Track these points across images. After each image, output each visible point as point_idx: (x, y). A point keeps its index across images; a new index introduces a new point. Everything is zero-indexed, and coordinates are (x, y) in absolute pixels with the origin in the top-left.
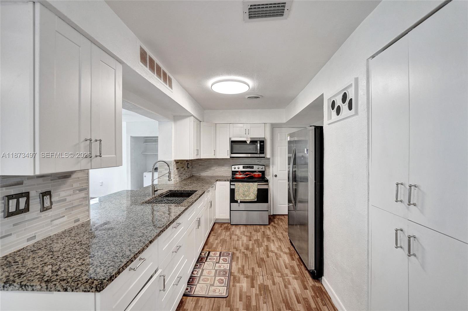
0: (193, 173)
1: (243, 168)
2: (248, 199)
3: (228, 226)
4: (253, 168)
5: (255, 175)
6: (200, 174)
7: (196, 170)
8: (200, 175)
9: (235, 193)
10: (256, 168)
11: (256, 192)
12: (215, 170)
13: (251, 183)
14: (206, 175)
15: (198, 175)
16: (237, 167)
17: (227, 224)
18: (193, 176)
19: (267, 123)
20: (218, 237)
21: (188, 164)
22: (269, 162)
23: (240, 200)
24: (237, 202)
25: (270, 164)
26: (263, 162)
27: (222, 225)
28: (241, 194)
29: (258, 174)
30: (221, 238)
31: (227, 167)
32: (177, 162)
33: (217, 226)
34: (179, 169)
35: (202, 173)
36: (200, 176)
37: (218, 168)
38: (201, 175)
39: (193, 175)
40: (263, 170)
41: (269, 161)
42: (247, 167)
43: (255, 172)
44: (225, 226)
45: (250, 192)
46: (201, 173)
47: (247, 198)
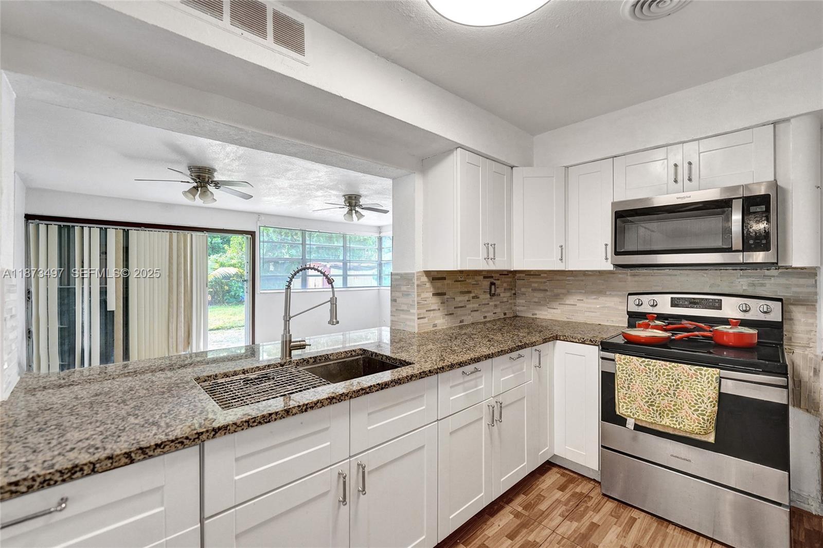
0: (518, 308)
1: (674, 303)
2: (667, 423)
3: (592, 495)
4: (720, 308)
5: (723, 333)
6: (536, 314)
7: (524, 301)
8: (535, 316)
9: (616, 392)
10: (731, 309)
11: (710, 409)
12: (576, 305)
13: (686, 367)
14: (549, 317)
15: (530, 316)
16: (645, 299)
17: (591, 485)
18: (516, 316)
19: (787, 120)
20: (523, 526)
21: (492, 284)
22: (815, 286)
23: (636, 419)
24: (622, 421)
25: (816, 294)
26: (773, 285)
27: (571, 481)
28: (639, 398)
29: (741, 335)
30: (531, 538)
31: (617, 300)
32: (436, 277)
33: (552, 478)
34: (446, 297)
35: (541, 310)
36: (533, 319)
37: (585, 300)
38: (537, 316)
39: (519, 314)
40: (775, 316)
41: (812, 281)
42: (691, 303)
43: (725, 321)
44: (578, 490)
45: (679, 402)
46: (536, 312)
47: (667, 421)
